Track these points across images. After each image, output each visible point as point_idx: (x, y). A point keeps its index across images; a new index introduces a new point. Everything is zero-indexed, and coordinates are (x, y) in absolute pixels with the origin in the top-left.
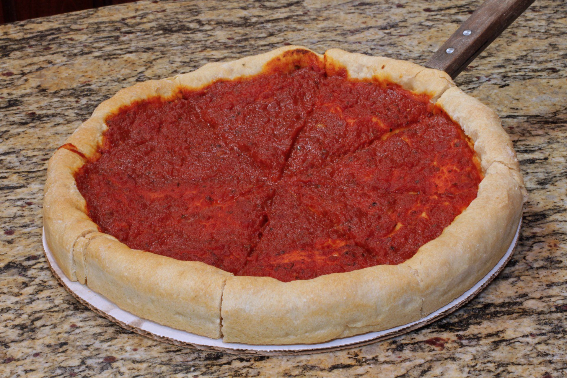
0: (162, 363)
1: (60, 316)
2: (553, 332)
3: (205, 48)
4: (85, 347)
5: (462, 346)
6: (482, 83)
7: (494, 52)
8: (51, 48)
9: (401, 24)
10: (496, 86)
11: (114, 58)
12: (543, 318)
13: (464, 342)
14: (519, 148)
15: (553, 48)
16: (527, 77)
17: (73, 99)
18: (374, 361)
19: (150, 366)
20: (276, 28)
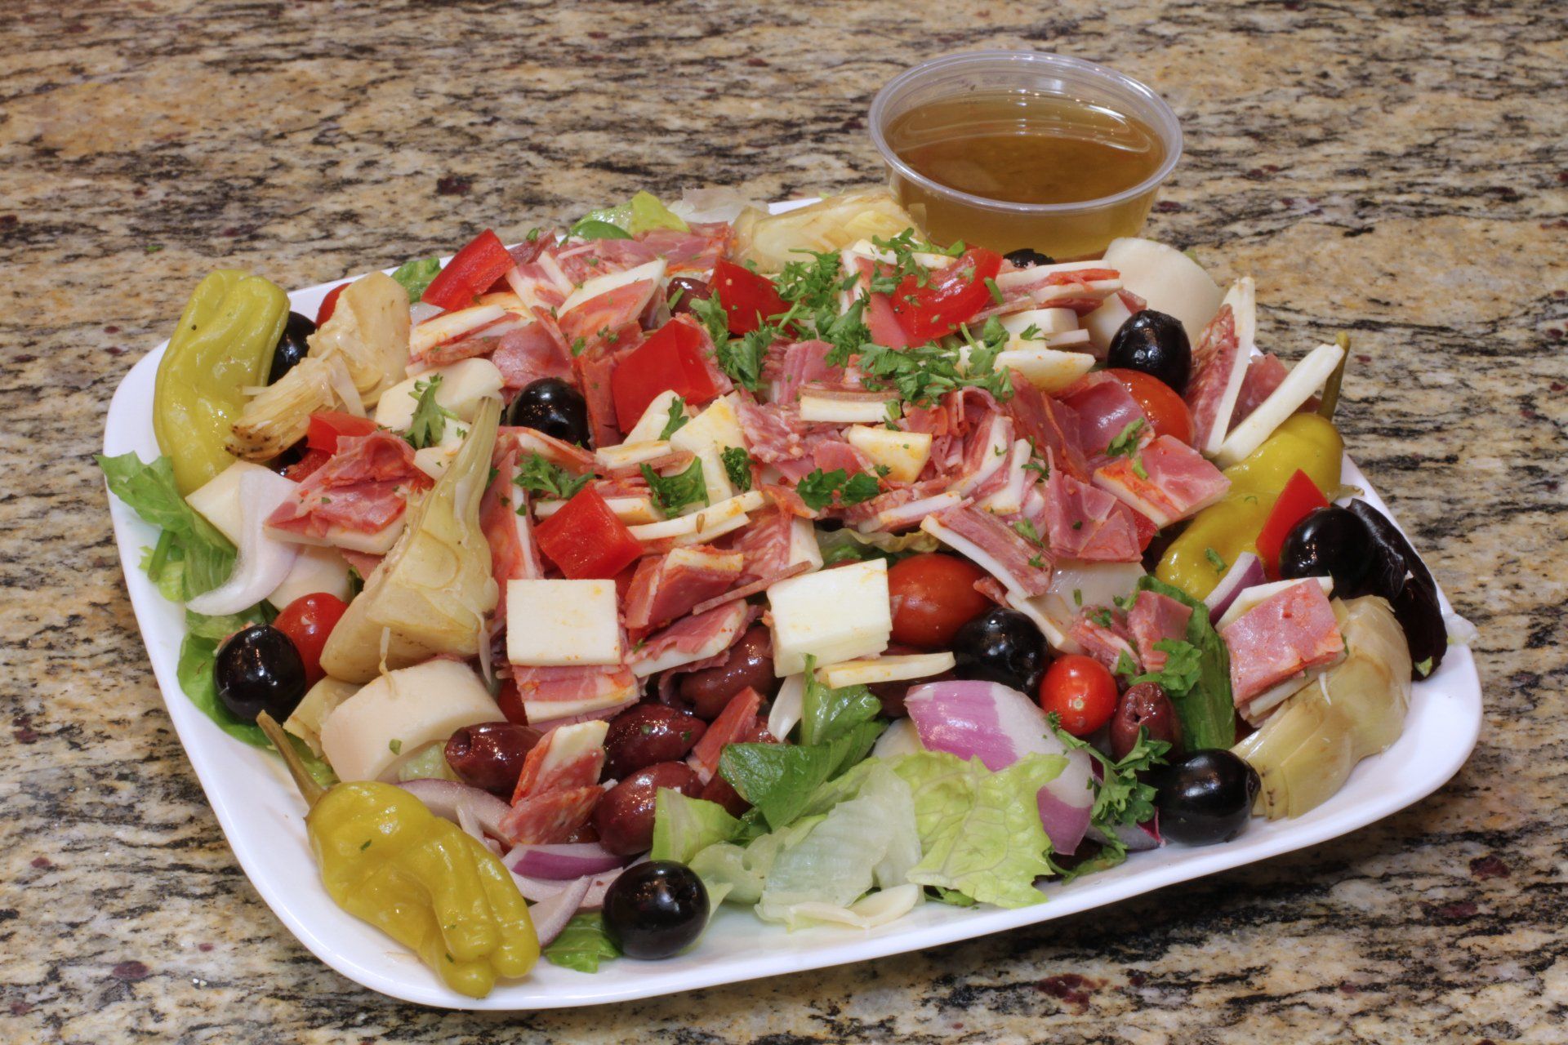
0: (277, 995)
1: (6, 832)
2: (1408, 983)
3: (522, 58)
4: (66, 929)
5: (1140, 1004)
6: (1298, 217)
7: (1341, 129)
8: (85, 29)
9: (1088, 27)
10: (1335, 230)
11: (259, 70)
12: (1383, 939)
13: (1149, 994)
14: (1378, 421)
15: (1513, 128)
16: (1426, 210)
17: (127, 185)
18: (883, 1031)
19: (242, 1000)
20: (731, 12)
